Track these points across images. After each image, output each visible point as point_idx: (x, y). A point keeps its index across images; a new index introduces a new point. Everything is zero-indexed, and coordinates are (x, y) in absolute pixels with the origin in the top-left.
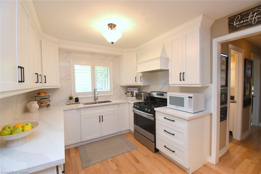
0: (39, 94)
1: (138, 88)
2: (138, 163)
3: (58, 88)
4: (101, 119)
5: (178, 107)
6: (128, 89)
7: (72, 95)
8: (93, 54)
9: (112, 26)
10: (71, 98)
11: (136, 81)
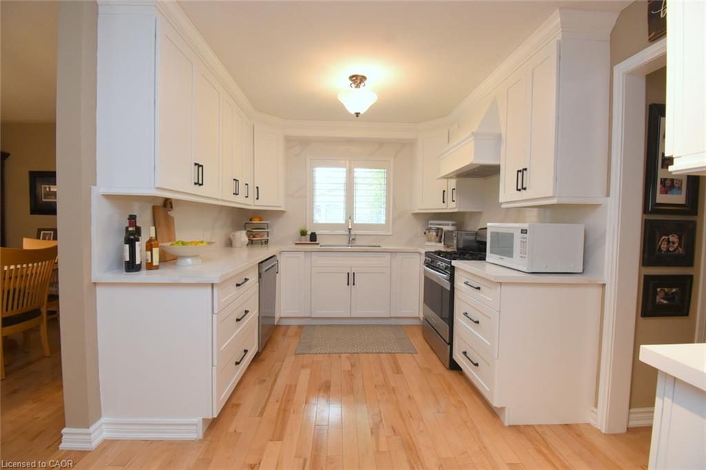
0: (251, 220)
1: (455, 221)
2: (398, 373)
3: (283, 212)
4: (351, 279)
5: (505, 258)
6: (430, 222)
7: (306, 225)
8: (351, 141)
9: (358, 80)
10: (303, 233)
11: (444, 202)
